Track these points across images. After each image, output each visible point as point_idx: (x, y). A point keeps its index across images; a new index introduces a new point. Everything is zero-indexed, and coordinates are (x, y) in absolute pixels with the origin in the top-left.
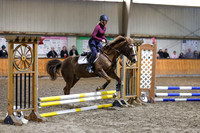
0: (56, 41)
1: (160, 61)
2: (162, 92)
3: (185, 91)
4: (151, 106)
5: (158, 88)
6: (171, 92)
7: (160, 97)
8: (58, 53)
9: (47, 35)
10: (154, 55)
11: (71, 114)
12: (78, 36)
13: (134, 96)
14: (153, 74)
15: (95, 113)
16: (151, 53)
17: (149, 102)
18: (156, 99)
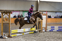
0: (16, 13)
1: (49, 19)
2: (49, 28)
3: (56, 28)
4: (46, 33)
5: (48, 27)
6: (52, 28)
7: (48, 30)
8: (17, 16)
9: (13, 11)
10: (46, 17)
11: (21, 35)
12: (23, 11)
13: (40, 30)
14: (46, 23)
15: (28, 35)
16: (46, 16)
17: (45, 31)
18: (47, 31)
